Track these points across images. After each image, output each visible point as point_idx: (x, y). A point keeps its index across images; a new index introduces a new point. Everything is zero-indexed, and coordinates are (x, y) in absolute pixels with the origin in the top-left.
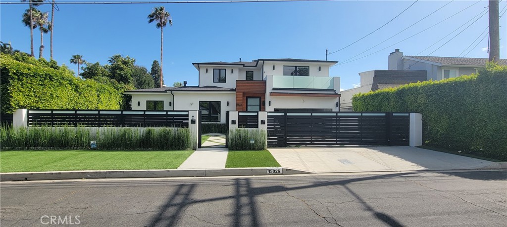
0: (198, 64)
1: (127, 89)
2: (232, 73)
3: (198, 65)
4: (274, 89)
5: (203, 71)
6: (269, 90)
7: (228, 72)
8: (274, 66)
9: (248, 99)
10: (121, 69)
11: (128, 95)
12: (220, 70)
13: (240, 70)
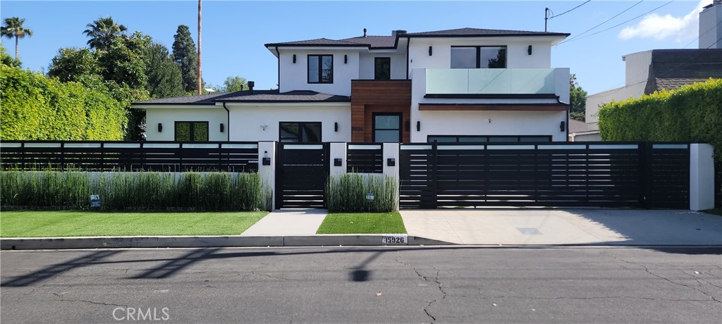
0: (277, 45)
1: (136, 98)
2: (346, 62)
3: (276, 48)
4: (428, 96)
5: (287, 58)
6: (416, 99)
7: (338, 60)
8: (431, 48)
9: (377, 117)
10: (124, 58)
11: (138, 109)
12: (320, 57)
13: (361, 55)
